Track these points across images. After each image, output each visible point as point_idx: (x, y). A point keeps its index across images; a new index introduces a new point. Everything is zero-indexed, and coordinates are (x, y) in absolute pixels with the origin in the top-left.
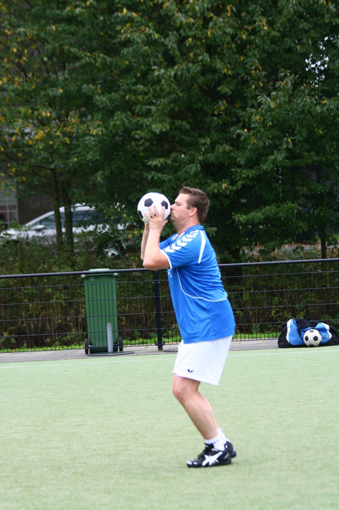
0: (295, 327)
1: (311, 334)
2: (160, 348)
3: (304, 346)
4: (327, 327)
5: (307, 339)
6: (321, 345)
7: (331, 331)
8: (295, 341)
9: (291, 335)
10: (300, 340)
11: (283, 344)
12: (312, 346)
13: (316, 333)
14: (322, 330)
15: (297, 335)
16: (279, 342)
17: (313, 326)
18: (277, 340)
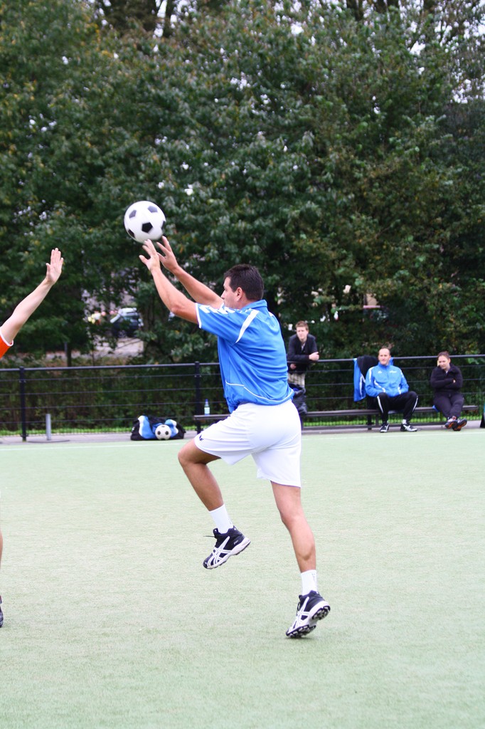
0: (148, 423)
1: (162, 429)
2: (24, 439)
3: (156, 439)
4: (174, 423)
5: (159, 433)
6: (171, 438)
7: (178, 427)
8: (147, 435)
9: (144, 429)
10: (152, 434)
11: (136, 437)
12: (163, 439)
13: (167, 428)
14: (171, 426)
15: (149, 430)
16: (133, 435)
17: (163, 422)
18: (131, 434)
